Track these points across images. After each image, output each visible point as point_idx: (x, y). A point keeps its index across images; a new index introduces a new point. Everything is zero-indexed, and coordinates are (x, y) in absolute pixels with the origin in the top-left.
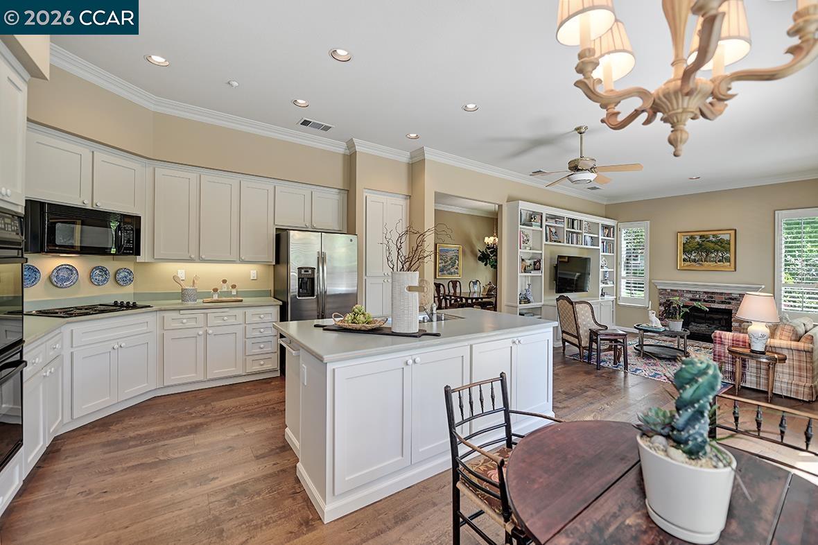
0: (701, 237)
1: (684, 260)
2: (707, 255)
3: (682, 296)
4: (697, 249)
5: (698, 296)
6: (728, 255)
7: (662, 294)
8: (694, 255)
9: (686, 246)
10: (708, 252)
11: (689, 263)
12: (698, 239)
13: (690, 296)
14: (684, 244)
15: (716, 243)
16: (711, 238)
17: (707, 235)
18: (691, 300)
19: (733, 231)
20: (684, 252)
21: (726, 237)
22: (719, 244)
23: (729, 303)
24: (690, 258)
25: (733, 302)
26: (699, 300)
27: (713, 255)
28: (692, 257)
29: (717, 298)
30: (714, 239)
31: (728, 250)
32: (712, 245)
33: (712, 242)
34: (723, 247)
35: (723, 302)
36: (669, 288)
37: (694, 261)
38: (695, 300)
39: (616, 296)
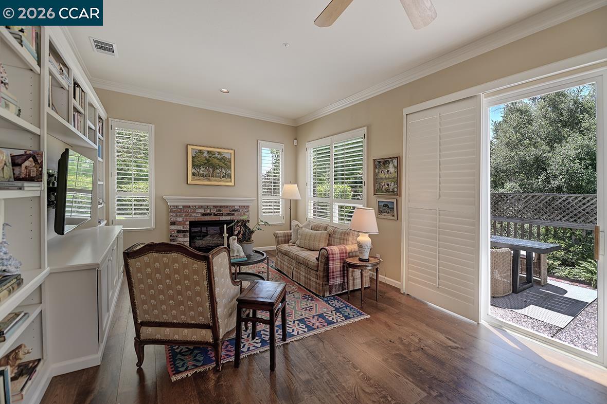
0: (209, 152)
1: (194, 174)
2: (214, 171)
3: (195, 211)
4: (205, 164)
5: (209, 211)
6: (229, 172)
7: (174, 212)
8: (202, 169)
9: (195, 160)
10: (214, 167)
11: (197, 178)
12: (206, 155)
13: (202, 211)
14: (193, 157)
15: (220, 160)
16: (217, 155)
17: (213, 152)
18: (203, 215)
19: (233, 151)
20: (194, 166)
21: (228, 156)
22: (223, 161)
23: (233, 214)
24: (198, 172)
25: (236, 213)
26: (210, 215)
27: (218, 171)
28: (201, 172)
29: (225, 211)
30: (219, 157)
31: (230, 168)
32: (217, 162)
33: (218, 159)
34: (226, 164)
35: (228, 214)
36: (181, 204)
37: (203, 176)
38: (206, 215)
39: (108, 219)
